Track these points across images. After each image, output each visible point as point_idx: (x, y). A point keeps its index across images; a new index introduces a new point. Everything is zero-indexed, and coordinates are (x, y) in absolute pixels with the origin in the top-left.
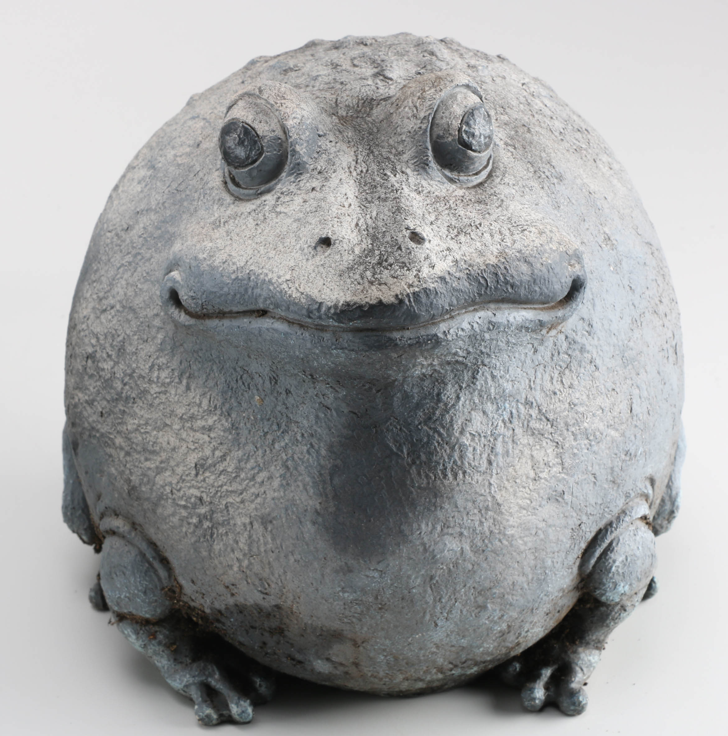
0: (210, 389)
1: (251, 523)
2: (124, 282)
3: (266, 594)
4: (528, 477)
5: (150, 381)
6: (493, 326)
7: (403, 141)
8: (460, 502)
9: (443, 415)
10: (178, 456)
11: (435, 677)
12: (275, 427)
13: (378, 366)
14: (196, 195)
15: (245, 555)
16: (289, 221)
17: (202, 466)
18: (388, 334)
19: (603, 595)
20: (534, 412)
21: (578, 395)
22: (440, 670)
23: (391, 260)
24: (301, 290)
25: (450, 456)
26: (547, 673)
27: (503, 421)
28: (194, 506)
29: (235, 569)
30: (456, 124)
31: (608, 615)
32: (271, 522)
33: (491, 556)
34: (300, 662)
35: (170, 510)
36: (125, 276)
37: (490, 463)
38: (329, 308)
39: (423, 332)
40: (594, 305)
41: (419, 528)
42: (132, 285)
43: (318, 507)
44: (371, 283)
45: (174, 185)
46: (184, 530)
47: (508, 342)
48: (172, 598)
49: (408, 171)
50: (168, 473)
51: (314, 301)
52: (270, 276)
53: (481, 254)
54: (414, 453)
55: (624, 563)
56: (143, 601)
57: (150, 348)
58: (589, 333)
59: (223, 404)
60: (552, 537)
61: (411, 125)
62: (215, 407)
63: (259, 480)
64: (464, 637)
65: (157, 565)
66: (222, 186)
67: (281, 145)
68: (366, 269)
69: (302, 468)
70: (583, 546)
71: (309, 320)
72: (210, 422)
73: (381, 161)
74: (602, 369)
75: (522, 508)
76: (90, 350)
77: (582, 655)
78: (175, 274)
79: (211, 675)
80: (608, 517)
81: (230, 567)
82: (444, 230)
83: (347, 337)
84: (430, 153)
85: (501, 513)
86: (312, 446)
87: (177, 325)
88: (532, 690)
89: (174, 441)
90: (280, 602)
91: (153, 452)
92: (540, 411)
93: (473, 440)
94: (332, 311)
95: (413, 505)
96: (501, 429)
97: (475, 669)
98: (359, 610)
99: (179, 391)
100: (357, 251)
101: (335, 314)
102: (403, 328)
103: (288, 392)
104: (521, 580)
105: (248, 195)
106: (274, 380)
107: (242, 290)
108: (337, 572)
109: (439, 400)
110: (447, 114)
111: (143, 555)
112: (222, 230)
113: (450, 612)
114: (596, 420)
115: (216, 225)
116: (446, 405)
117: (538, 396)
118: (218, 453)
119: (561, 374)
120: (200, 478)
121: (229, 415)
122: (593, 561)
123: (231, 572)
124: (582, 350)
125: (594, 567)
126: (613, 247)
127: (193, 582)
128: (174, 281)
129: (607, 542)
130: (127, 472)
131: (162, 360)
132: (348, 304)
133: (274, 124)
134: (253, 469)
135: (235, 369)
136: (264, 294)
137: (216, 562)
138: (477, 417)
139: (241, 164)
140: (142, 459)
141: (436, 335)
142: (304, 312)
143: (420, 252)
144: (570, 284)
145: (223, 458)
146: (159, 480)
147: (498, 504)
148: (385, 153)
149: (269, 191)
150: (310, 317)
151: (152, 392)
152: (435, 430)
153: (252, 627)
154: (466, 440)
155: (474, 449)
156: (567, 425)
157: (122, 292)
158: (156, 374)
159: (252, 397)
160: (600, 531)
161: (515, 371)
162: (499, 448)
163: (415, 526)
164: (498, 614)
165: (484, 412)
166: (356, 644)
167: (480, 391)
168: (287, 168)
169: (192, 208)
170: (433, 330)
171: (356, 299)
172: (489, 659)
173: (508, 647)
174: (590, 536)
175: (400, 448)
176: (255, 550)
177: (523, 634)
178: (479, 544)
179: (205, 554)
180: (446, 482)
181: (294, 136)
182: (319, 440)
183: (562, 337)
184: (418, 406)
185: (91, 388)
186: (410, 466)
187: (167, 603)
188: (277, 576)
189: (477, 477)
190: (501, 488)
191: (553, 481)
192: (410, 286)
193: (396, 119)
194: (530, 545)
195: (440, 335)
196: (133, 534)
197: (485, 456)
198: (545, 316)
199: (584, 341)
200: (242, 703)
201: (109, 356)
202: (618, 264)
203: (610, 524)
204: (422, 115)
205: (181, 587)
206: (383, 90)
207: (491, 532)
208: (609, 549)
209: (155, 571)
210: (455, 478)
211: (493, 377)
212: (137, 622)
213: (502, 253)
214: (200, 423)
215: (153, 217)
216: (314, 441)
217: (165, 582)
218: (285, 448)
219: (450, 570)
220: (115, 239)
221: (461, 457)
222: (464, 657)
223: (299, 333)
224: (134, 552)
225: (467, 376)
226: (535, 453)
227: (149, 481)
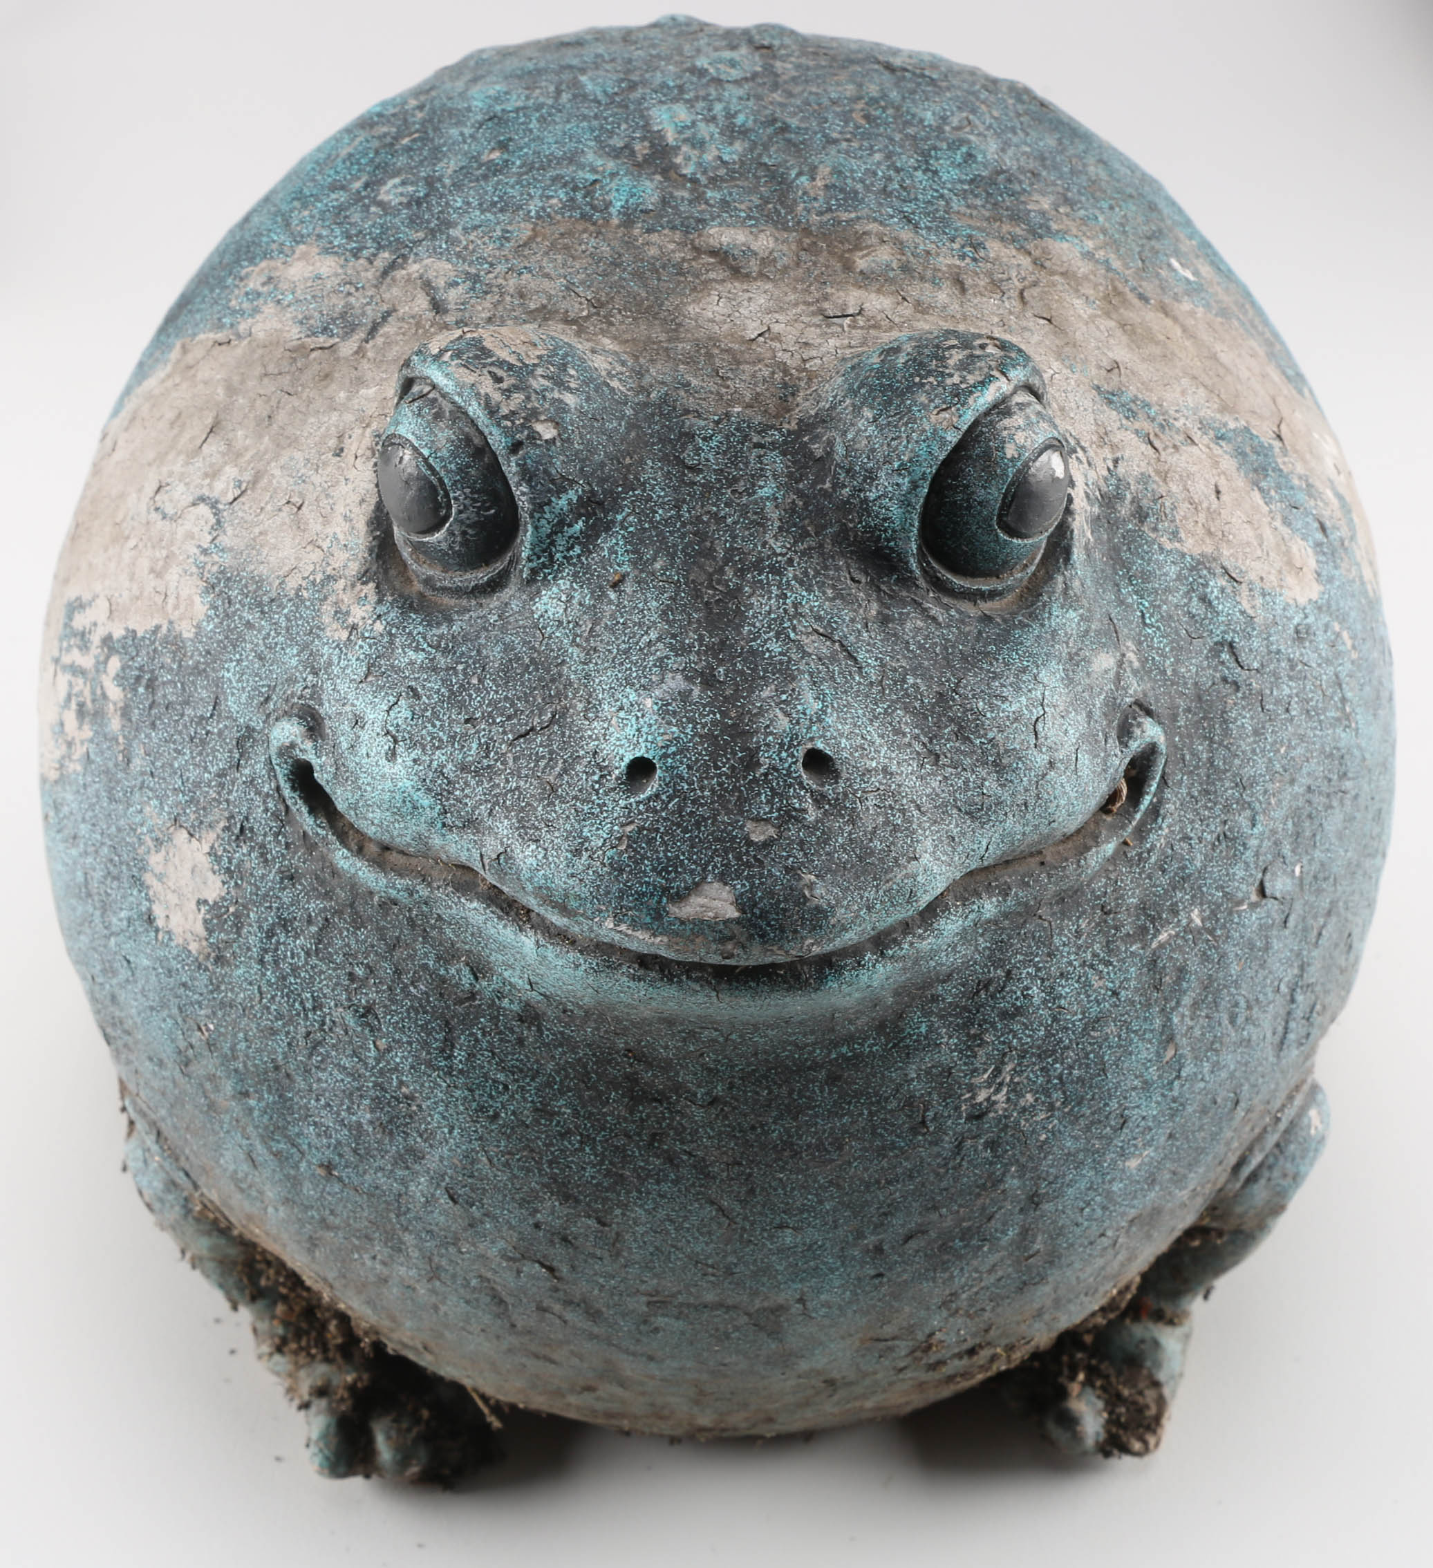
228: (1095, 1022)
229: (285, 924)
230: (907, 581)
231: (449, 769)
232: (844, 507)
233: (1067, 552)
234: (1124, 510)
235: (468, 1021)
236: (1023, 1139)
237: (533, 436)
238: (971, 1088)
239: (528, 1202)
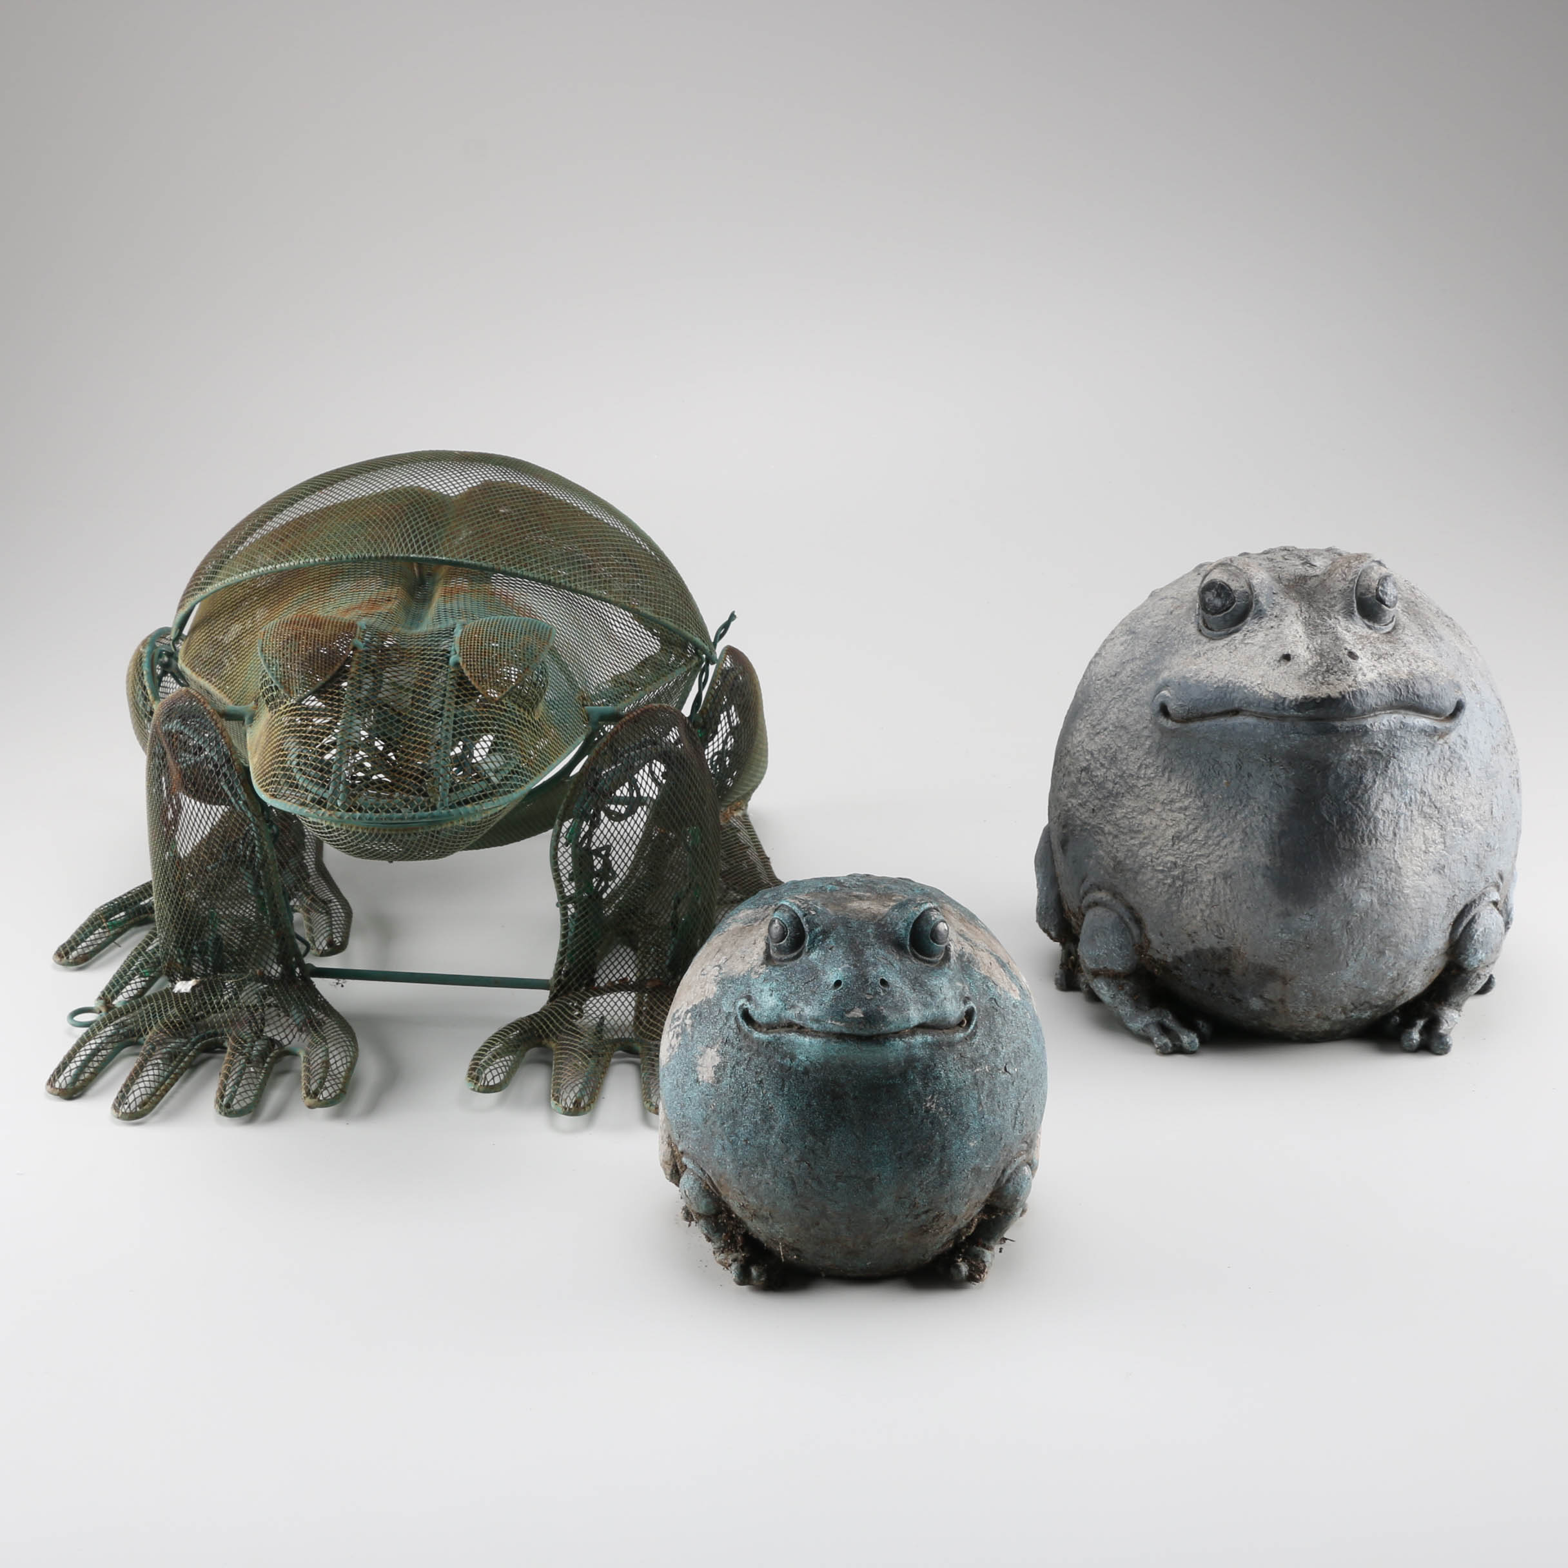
0: (1188, 778)
1: (1215, 879)
2: (1115, 710)
3: (1221, 938)
4: (1421, 850)
5: (1138, 778)
6: (1403, 726)
7: (1335, 597)
8: (1373, 863)
9: (1363, 794)
10: (1158, 833)
11: (1339, 1017)
12: (1238, 803)
13: (1322, 749)
14: (1176, 642)
15: (1207, 906)
16: (1256, 648)
17: (1178, 837)
18: (1332, 723)
19: (1466, 959)
20: (1426, 800)
21: (1457, 792)
22: (1344, 1010)
23: (1335, 669)
24: (1270, 690)
25: (1367, 826)
26: (1421, 1023)
27: (1405, 803)
28: (1170, 870)
29: (1199, 918)
30: (1375, 585)
31: (1467, 980)
32: (1230, 877)
33: (1392, 910)
34: (1239, 1001)
35: (1149, 875)
36: (1117, 706)
37: (1395, 834)
38: (1292, 701)
39: (1356, 723)
40: (1468, 727)
41: (1342, 881)
42: (1123, 711)
43: (1268, 863)
44: (1322, 684)
45: (1155, 640)
46: (1159, 890)
47: (1412, 742)
48: (1141, 953)
49: (1339, 617)
50: (1149, 846)
51: (1280, 697)
52: (1245, 683)
53: (1396, 672)
54: (1341, 822)
55: (1484, 933)
56: (1118, 955)
57: (1140, 753)
58: (1465, 747)
59: (1198, 788)
60: (1434, 902)
61: (1342, 585)
62: (1191, 792)
63: (1223, 844)
64: (1366, 979)
65: (1132, 925)
66: (1198, 633)
67: (1248, 597)
68: (1318, 675)
69: (1257, 834)
70: (1455, 915)
71: (1275, 712)
72: (1186, 803)
73: (1319, 611)
74: (1473, 776)
75: (1416, 873)
76: (1084, 764)
77: (1447, 1012)
78: (1165, 692)
79: (1166, 1017)
80: (1473, 896)
81: (1194, 917)
82: (1369, 655)
83: (1302, 725)
84: (1355, 605)
85: (1401, 875)
86: (1266, 816)
87: (1163, 730)
88: (1410, 1034)
89: (1155, 821)
90: (1231, 944)
91: (1139, 832)
92: (1431, 799)
93: (1384, 815)
94: (1294, 703)
95: (1339, 862)
96: (1403, 810)
97: (1369, 1013)
98: (1292, 949)
99: (1162, 783)
100: (1310, 663)
101: (1296, 705)
102: (1342, 719)
103: (1249, 775)
104: (1411, 933)
105: (1220, 635)
106: (1239, 767)
107: (1222, 695)
108: (1278, 915)
109: (1361, 782)
110: (1367, 578)
111: (1121, 918)
112: (1203, 658)
113: (1358, 955)
114: (1469, 813)
115: (1197, 656)
116: (1366, 786)
117: (1429, 788)
118: (1191, 827)
119: (1445, 774)
120: (1176, 847)
121: (1202, 796)
122: (1461, 929)
123: (1194, 922)
124: (1460, 759)
125: (1461, 935)
126: (1478, 692)
127: (1161, 935)
128: (1165, 697)
129: (1472, 914)
130: (1115, 850)
131: (1149, 760)
132: (1305, 698)
133: (1243, 583)
134: (1219, 836)
135: (1208, 761)
136: (1240, 697)
137: (1183, 914)
138: (1387, 798)
139: (1217, 611)
140: (1128, 838)
141: (1365, 726)
142: (1272, 706)
143: (1355, 665)
144: (1455, 704)
145: (1195, 830)
146: (1142, 853)
147: (1400, 868)
148: (1321, 605)
149: (1237, 631)
150: (1275, 709)
151: (1139, 785)
152: (1357, 806)
153: (1205, 970)
154: (1379, 815)
155: (1384, 823)
156: (1449, 813)
157: (1114, 717)
158: (1143, 772)
159: (1221, 781)
160: (1466, 906)
161: (1414, 767)
162: (1402, 825)
163: (1339, 879)
164: (1392, 961)
165: (1392, 795)
166: (1285, 983)
167: (1390, 778)
168: (1251, 614)
169: (1173, 651)
170: (1364, 722)
171: (1311, 694)
172: (1380, 1003)
173: (1395, 994)
174: (1460, 908)
175: (1331, 818)
176: (1216, 901)
177: (1408, 984)
178: (1384, 898)
179: (1174, 908)
180: (1364, 846)
181: (1257, 590)
182: (1272, 811)
183: (1446, 747)
184: (1346, 785)
185: (1085, 793)
186: (1338, 831)
187: (1136, 957)
188: (1231, 921)
189: (1385, 844)
190: (1402, 855)
191: (1438, 855)
192: (1350, 686)
193: (1328, 582)
194: (1419, 905)
195: (1369, 726)
196: (1114, 902)
197: (1391, 829)
198: (1439, 725)
199: (1461, 752)
200: (1191, 1035)
201: (1102, 765)
202: (1482, 704)
203: (1474, 901)
204: (1350, 578)
205: (1149, 942)
206: (1311, 572)
207: (1393, 889)
208: (1473, 920)
209: (1130, 931)
210: (1370, 843)
211: (1400, 768)
212: (1109, 977)
213: (1410, 673)
214: (1178, 805)
215: (1138, 662)
216: (1268, 812)
217: (1136, 940)
218: (1245, 819)
219: (1362, 918)
220: (1105, 684)
221: (1375, 828)
222: (1363, 999)
223: (1266, 723)
224: (1114, 915)
225: (1382, 765)
226: (1426, 831)
227: (1132, 856)
228: (959, 1089)
229: (738, 1063)
230: (906, 952)
231: (787, 994)
232: (890, 933)
233: (949, 960)
234: (965, 959)
235: (789, 1077)
236: (939, 1123)
237: (810, 913)
238: (926, 1101)
239: (803, 1139)
